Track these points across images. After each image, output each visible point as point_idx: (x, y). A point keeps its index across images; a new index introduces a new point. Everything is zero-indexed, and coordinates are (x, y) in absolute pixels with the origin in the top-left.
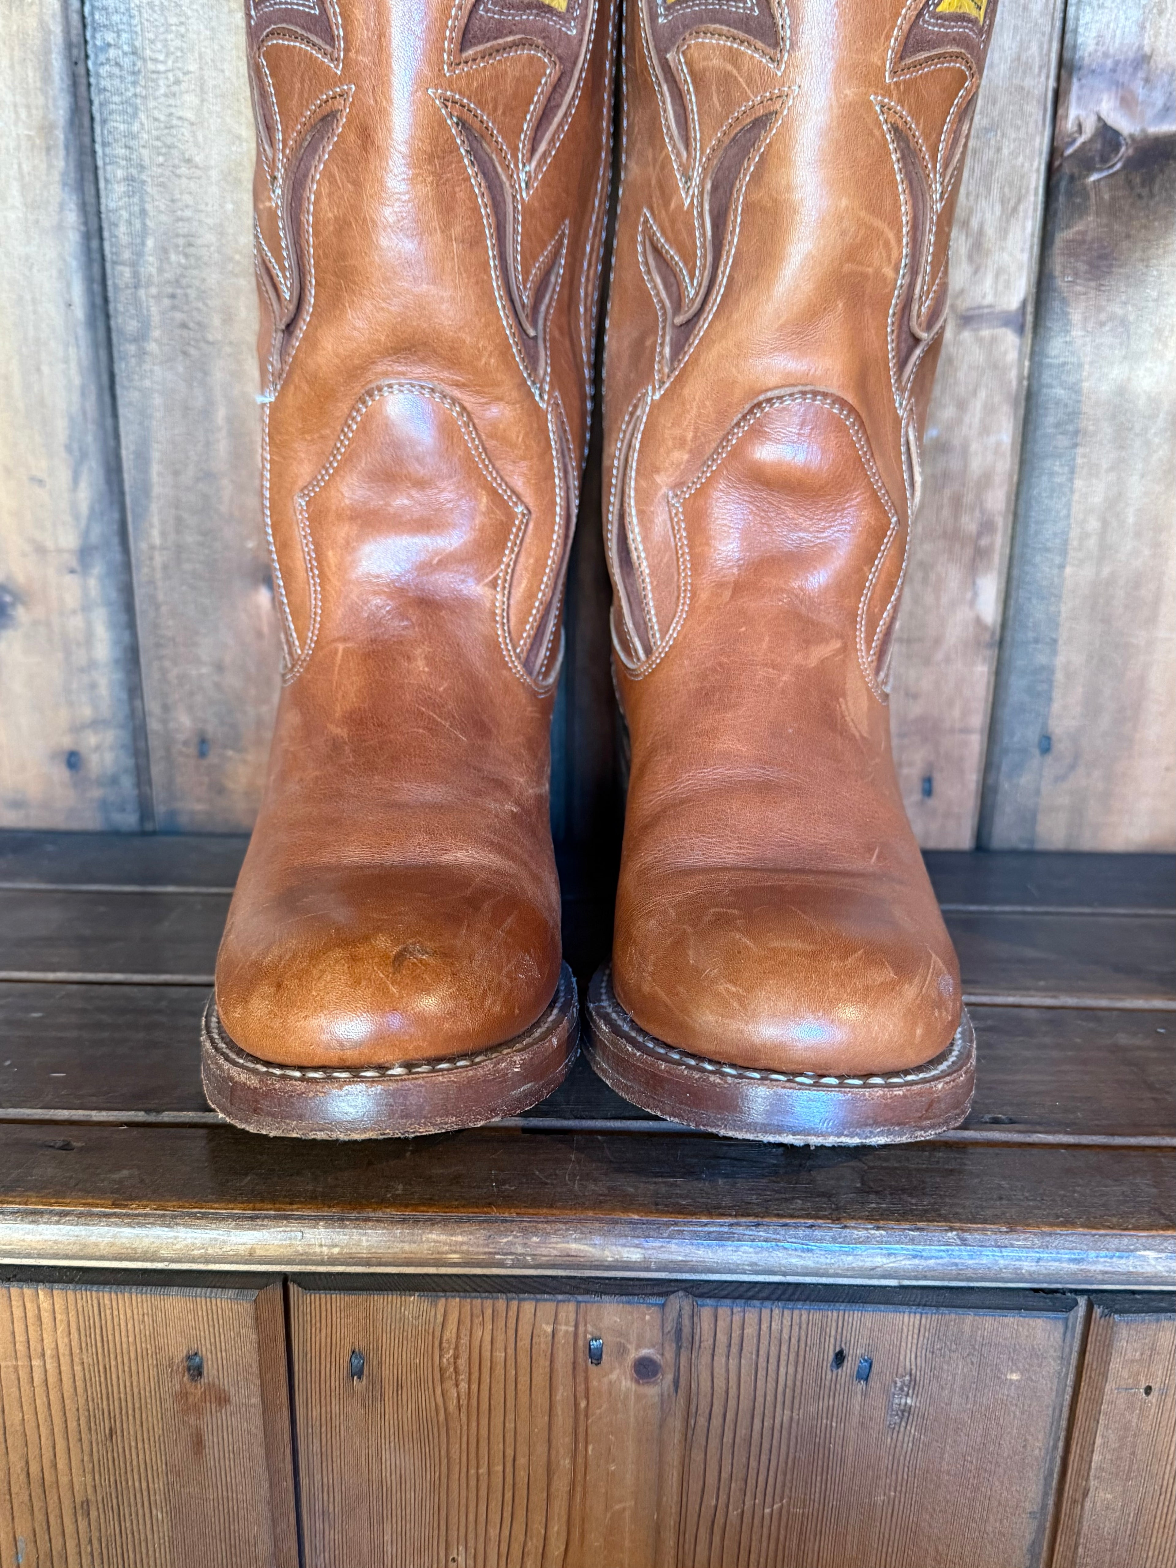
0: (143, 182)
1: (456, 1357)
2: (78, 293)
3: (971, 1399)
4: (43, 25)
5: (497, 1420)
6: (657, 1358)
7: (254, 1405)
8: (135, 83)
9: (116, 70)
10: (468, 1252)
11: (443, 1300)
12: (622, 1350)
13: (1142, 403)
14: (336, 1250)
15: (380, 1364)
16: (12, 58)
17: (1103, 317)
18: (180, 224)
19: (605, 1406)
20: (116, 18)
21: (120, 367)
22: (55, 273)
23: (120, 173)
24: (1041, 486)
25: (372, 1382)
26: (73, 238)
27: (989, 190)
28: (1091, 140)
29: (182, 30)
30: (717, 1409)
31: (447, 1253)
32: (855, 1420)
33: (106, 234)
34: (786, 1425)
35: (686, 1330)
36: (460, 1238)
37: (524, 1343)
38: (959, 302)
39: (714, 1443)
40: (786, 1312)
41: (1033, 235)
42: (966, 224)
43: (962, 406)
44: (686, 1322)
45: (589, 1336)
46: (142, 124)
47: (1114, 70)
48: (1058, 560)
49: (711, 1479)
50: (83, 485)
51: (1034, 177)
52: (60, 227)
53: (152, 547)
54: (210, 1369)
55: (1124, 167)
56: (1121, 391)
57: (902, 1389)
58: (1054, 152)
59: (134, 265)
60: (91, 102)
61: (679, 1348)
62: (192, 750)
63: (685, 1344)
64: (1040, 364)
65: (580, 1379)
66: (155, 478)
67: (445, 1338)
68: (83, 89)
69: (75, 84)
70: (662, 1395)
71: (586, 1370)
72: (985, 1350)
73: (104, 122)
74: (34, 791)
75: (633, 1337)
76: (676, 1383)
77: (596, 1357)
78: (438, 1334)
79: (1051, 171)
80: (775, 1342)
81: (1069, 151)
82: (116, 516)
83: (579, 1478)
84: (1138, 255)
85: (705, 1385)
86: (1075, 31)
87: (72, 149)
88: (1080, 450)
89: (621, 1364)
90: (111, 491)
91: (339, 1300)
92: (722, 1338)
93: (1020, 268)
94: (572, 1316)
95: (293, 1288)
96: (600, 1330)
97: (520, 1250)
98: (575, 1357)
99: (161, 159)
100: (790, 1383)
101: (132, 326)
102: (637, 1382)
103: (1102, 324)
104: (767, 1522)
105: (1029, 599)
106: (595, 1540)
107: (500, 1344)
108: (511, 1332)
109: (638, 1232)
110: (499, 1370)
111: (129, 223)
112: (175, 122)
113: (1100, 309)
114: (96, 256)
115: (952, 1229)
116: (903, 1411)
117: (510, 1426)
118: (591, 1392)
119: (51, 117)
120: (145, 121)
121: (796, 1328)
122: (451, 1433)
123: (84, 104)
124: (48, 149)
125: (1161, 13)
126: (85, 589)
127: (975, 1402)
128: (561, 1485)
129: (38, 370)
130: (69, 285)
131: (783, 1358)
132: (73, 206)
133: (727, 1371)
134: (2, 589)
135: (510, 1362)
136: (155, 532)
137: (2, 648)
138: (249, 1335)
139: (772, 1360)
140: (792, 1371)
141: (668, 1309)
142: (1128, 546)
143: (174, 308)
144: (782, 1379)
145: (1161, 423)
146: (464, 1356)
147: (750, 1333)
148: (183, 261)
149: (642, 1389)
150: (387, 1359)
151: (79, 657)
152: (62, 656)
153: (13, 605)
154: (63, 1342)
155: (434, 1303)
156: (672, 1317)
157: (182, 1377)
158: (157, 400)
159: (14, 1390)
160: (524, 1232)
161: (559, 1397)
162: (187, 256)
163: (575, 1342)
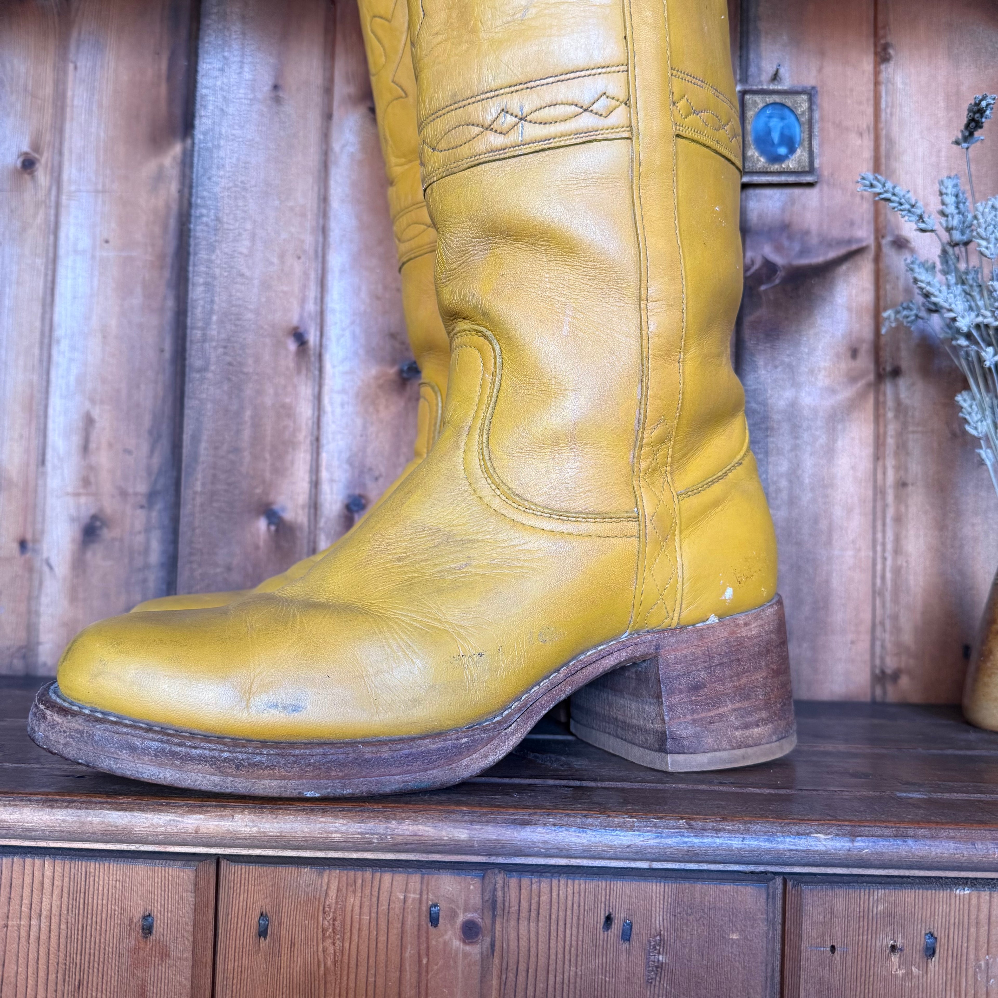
0: (215, 286)
1: (334, 920)
2: (169, 343)
3: (705, 957)
4: (168, 205)
5: (362, 972)
6: (479, 921)
7: (186, 960)
8: (215, 235)
9: (206, 228)
10: (347, 833)
11: (328, 871)
12: (453, 915)
13: (806, 412)
14: (255, 829)
15: (280, 924)
16: (148, 221)
17: (777, 363)
18: (234, 308)
19: (441, 963)
21: (189, 387)
22: (156, 333)
23: (201, 280)
25: (273, 940)
28: (760, 267)
29: (246, 208)
30: (522, 966)
31: (332, 832)
32: (623, 975)
33: (189, 313)
34: (572, 980)
35: (499, 900)
36: (342, 821)
37: (383, 908)
40: (570, 882)
44: (499, 893)
45: (430, 903)
46: (218, 256)
47: (769, 232)
50: (157, 454)
52: (162, 308)
53: (195, 493)
54: (158, 928)
55: (780, 282)
56: (792, 405)
57: (655, 947)
59: (204, 329)
60: (189, 244)
61: (494, 917)
63: (499, 911)
65: (423, 938)
66: (202, 451)
67: (327, 903)
68: (185, 238)
69: (182, 235)
70: (482, 953)
71: (427, 932)
72: (712, 914)
73: (195, 255)
75: (461, 903)
76: (493, 945)
77: (434, 920)
78: (322, 899)
80: (562, 907)
81: (748, 274)
82: (174, 474)
84: (794, 329)
85: (513, 945)
86: (745, 213)
87: (176, 268)
89: (452, 926)
90: (173, 458)
91: (254, 870)
92: (524, 904)
94: (418, 885)
95: (223, 863)
96: (437, 897)
97: (382, 831)
98: (419, 920)
99: (226, 274)
100: (574, 943)
101: (199, 363)
102: (464, 942)
103: (776, 367)
107: (366, 910)
108: (375, 899)
109: (466, 818)
110: (365, 932)
111: (204, 307)
112: (236, 255)
113: (774, 359)
115: (682, 818)
116: (657, 967)
117: (371, 979)
118: (431, 950)
119: (166, 250)
120: (220, 255)
121: (576, 895)
122: (328, 985)
123: (185, 245)
124: (161, 267)
125: (793, 204)
126: (148, 519)
127: (708, 960)
129: (138, 387)
130: (163, 339)
131: (569, 920)
132: (172, 297)
133: (529, 932)
134: (94, 518)
135: (373, 924)
136: (199, 483)
137: (89, 555)
138: (189, 897)
139: (561, 923)
140: (574, 933)
141: (487, 881)
142: (806, 498)
143: (225, 354)
144: (568, 939)
145: (819, 423)
146: (339, 918)
147: (544, 898)
148: (233, 328)
149: (468, 948)
150: (285, 920)
151: (139, 562)
152: (126, 561)
153: (101, 528)
154: (56, 903)
155: (320, 874)
156: (489, 888)
157: (137, 933)
158: (209, 406)
159: (15, 945)
160: (388, 819)
161: (407, 955)
162: (236, 325)
163: (420, 908)
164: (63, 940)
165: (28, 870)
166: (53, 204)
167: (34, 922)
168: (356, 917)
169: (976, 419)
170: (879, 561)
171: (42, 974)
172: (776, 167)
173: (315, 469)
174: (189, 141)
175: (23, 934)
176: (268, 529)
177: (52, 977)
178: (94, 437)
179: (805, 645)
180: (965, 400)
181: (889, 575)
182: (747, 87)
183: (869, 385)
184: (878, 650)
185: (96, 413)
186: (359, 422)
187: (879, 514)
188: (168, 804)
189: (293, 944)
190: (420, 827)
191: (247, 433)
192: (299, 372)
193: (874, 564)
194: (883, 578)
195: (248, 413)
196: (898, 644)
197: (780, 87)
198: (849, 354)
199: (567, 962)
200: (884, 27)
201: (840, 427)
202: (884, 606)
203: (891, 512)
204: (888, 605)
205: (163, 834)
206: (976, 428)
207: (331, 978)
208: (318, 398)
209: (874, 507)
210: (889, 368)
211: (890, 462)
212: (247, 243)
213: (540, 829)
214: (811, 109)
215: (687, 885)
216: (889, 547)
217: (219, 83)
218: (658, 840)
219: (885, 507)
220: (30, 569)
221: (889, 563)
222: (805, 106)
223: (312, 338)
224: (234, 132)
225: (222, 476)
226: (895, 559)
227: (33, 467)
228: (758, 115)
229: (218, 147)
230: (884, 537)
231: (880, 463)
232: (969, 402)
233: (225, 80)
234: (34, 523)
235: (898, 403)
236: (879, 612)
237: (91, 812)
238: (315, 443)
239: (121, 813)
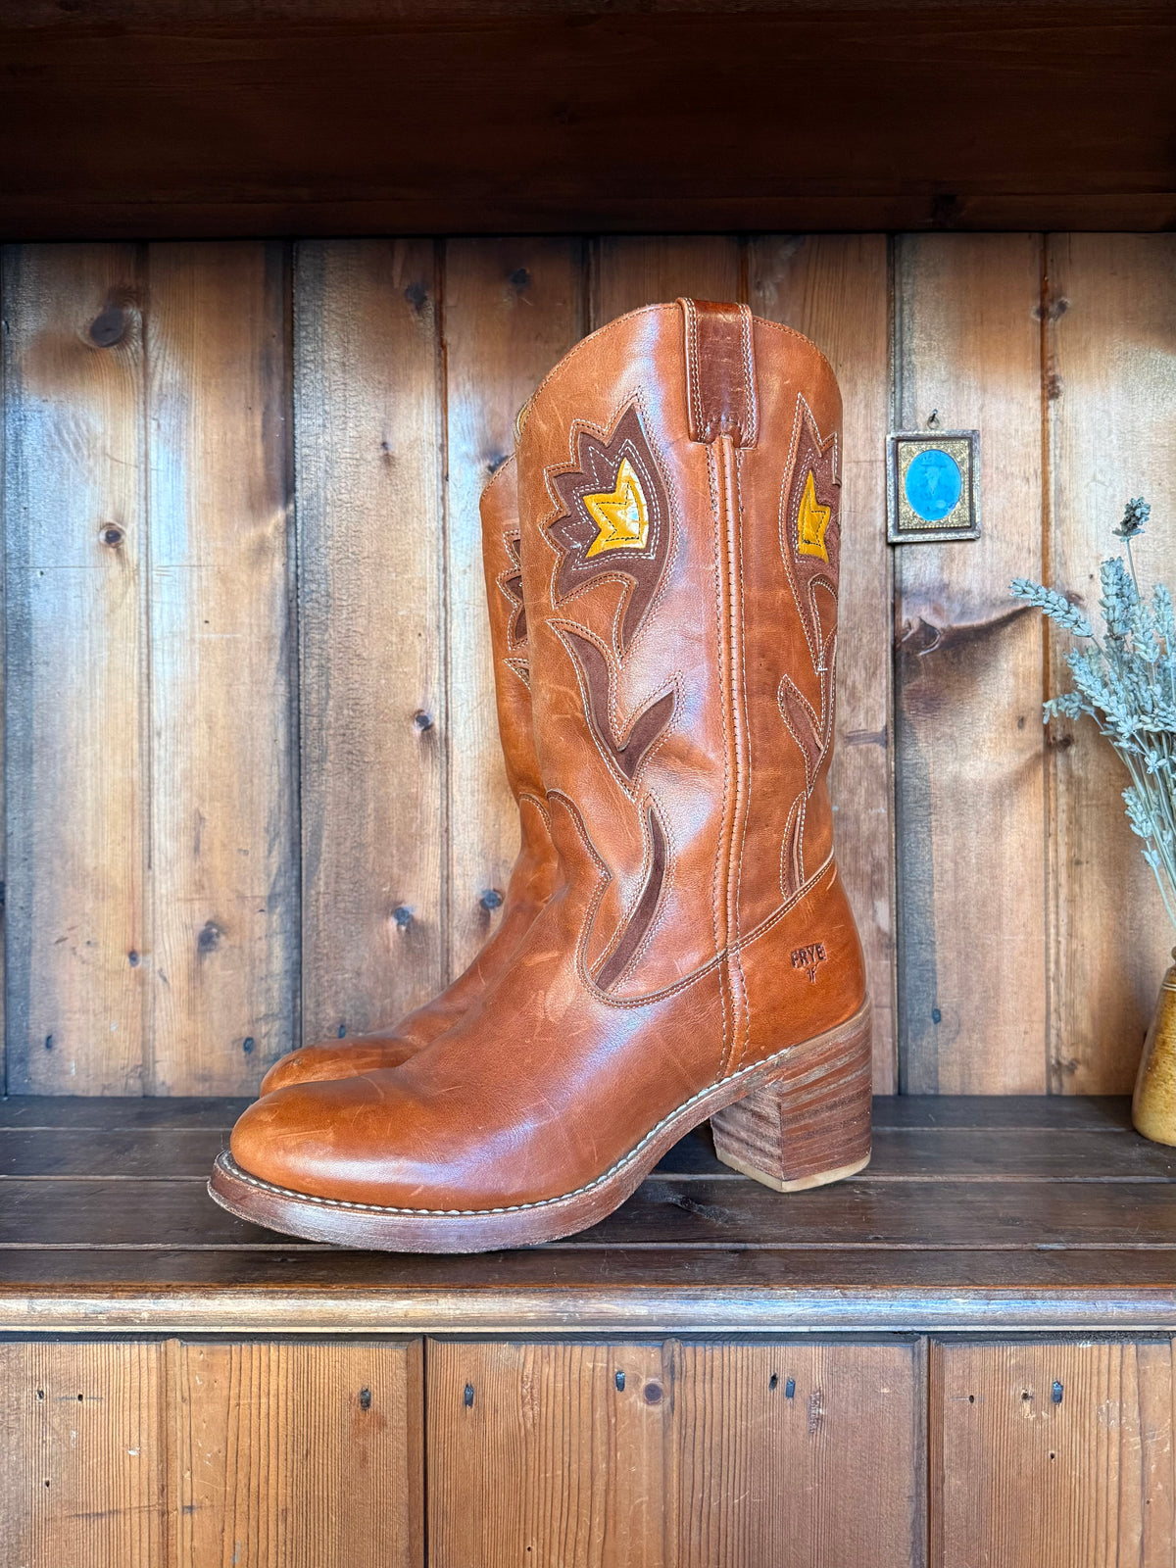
0: (329, 668)
1: (532, 1388)
2: (282, 733)
3: (860, 1409)
4: (272, 580)
5: (558, 1433)
6: (660, 1384)
7: (402, 1428)
8: (327, 612)
9: (316, 605)
10: (540, 1312)
11: (524, 1345)
12: (637, 1380)
14: (458, 1312)
15: (484, 1393)
16: (251, 599)
17: (938, 735)
18: (351, 692)
19: (627, 1422)
20: (318, 576)
21: (306, 780)
22: (267, 722)
23: (315, 663)
24: (910, 840)
25: (478, 1408)
26: (282, 700)
27: (857, 662)
28: (918, 633)
29: (359, 582)
30: (699, 1423)
31: (527, 1312)
32: (788, 1427)
33: (302, 698)
34: (743, 1434)
35: (677, 1365)
36: (534, 1302)
37: (575, 1376)
38: (844, 728)
39: (698, 1448)
40: (739, 1348)
41: (887, 688)
42: (844, 683)
43: (852, 792)
44: (677, 1359)
45: (616, 1370)
46: (330, 635)
47: (927, 593)
48: (927, 889)
49: (698, 1478)
50: (275, 853)
51: (884, 654)
52: (273, 694)
53: (318, 893)
54: (375, 1401)
55: (940, 647)
56: (956, 779)
57: (815, 1402)
58: (896, 640)
59: (319, 716)
60: (298, 622)
61: (673, 1379)
62: (334, 1034)
63: (677, 1375)
64: (901, 764)
65: (611, 1402)
66: (324, 848)
67: (525, 1373)
68: (294, 616)
69: (289, 613)
70: (663, 1412)
71: (614, 1396)
72: (865, 1372)
73: (306, 634)
74: (218, 1068)
75: (644, 1369)
76: (672, 1404)
77: (620, 1385)
78: (521, 1370)
79: (895, 650)
80: (733, 1370)
81: (905, 639)
82: (295, 873)
83: (612, 1479)
84: (956, 697)
85: (691, 1405)
86: (901, 572)
87: (285, 649)
88: (933, 817)
89: (637, 1390)
90: (293, 857)
91: (459, 1346)
92: (699, 1369)
93: (881, 706)
94: (605, 1355)
95: (430, 1342)
96: (622, 1365)
97: (571, 1309)
98: (607, 1385)
99: (341, 655)
100: (744, 1401)
101: (316, 753)
102: (648, 1403)
103: (938, 739)
104: (736, 1510)
105: (912, 914)
106: (624, 1529)
107: (559, 1378)
108: (567, 1369)
109: (645, 1296)
110: (559, 1398)
111: (318, 691)
112: (351, 634)
113: (935, 730)
114: (296, 712)
115: (837, 1288)
116: (818, 1419)
117: (567, 1438)
118: (618, 1411)
119: (273, 631)
120: (332, 633)
121: (745, 1359)
122: (529, 1445)
123: (294, 623)
124: (270, 650)
125: (952, 560)
126: (270, 923)
127: (863, 1411)
128: (600, 1485)
129: (251, 781)
130: (276, 728)
131: (739, 1382)
132: (283, 682)
133: (704, 1394)
134: (210, 924)
135: (567, 1390)
136: (321, 883)
137: (206, 963)
138: (402, 1374)
139: (732, 1384)
140: (744, 1392)
141: (665, 1349)
142: (974, 878)
143: (343, 742)
144: (739, 1398)
145: (985, 798)
146: (537, 1386)
147: (717, 1363)
148: (351, 713)
149: (652, 1408)
150: (488, 1390)
151: (262, 970)
152: (248, 969)
153: (218, 935)
154: (282, 1383)
155: (518, 1349)
156: (668, 1355)
157: (357, 1407)
158: (330, 799)
159: (247, 1422)
160: (574, 1297)
161: (597, 1416)
162: (354, 711)
163: (607, 1375)
164: (290, 1416)
165: (255, 1355)
166: (143, 580)
167: (264, 1400)
168: (551, 1385)
169: (1141, 819)
170: (1052, 944)
171: (273, 1444)
172: (933, 524)
173: (446, 862)
174: (292, 507)
175: (254, 1412)
176: (398, 930)
177: (282, 1448)
178: (204, 838)
179: (975, 1037)
180: (1131, 799)
181: (1063, 960)
182: (901, 434)
183: (1037, 756)
184: (1053, 1039)
185: (205, 812)
186: (491, 810)
187: (1052, 894)
188: (377, 1292)
189: (496, 1411)
190: (605, 1305)
191: (371, 827)
192: (425, 758)
193: (1047, 949)
194: (1057, 962)
195: (372, 805)
196: (1074, 1033)
197: (938, 433)
198: (1016, 723)
199: (738, 1418)
200: (1052, 357)
201: (1007, 802)
202: (1058, 993)
203: (1064, 892)
204: (1063, 992)
205: (375, 1318)
206: (1141, 829)
207: (531, 1438)
208: (447, 785)
209: (1046, 887)
210: (1059, 738)
211: (1062, 839)
212: (363, 621)
213: (711, 1303)
214: (971, 457)
215: (842, 1347)
216: (1063, 930)
217: (320, 441)
218: (816, 1309)
219: (1058, 886)
220: (142, 980)
221: (1063, 947)
222: (965, 454)
223: (438, 723)
224: (340, 497)
225: (347, 875)
226: (1069, 943)
227: (138, 873)
228: (914, 466)
229: (326, 514)
230: (1057, 920)
231: (1051, 841)
232: (1135, 799)
233: (328, 438)
234: (144, 932)
235: (1071, 775)
236: (1053, 1000)
237: (310, 1301)
238: (445, 835)
239: (336, 1302)
